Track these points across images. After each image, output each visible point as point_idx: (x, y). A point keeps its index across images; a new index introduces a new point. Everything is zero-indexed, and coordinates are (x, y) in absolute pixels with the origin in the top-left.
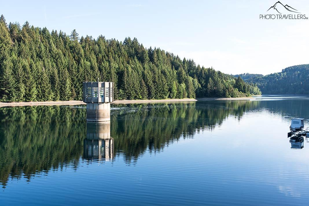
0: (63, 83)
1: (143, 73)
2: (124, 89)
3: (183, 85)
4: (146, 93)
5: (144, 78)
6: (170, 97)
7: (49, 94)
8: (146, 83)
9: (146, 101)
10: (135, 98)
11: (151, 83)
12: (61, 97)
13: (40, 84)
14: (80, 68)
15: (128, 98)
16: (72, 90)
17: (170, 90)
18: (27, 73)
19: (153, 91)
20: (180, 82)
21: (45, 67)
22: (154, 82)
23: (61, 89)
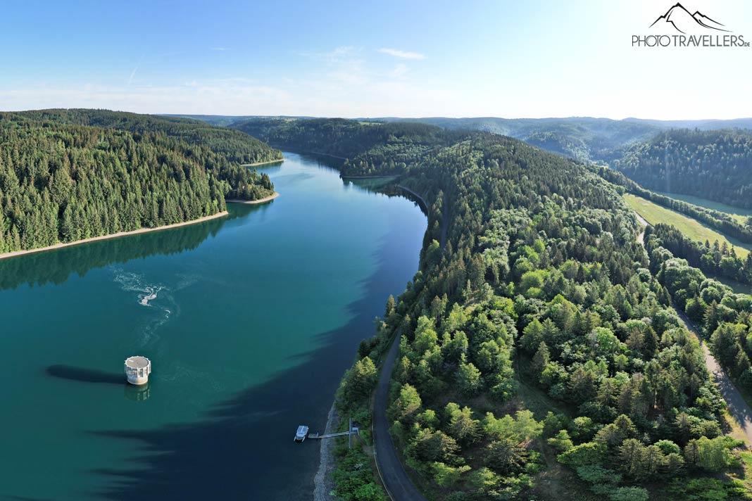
0: (112, 220)
1: (180, 198)
2: (163, 218)
3: (216, 202)
4: (182, 217)
5: (180, 204)
6: (203, 216)
7: (101, 231)
8: (182, 209)
9: (183, 224)
10: (173, 223)
11: (187, 208)
12: (110, 231)
13: (93, 224)
14: (127, 203)
15: (167, 224)
16: (118, 224)
17: (204, 210)
18: (83, 218)
19: (188, 215)
20: (213, 199)
21: (97, 208)
22: (189, 206)
23: (110, 225)
